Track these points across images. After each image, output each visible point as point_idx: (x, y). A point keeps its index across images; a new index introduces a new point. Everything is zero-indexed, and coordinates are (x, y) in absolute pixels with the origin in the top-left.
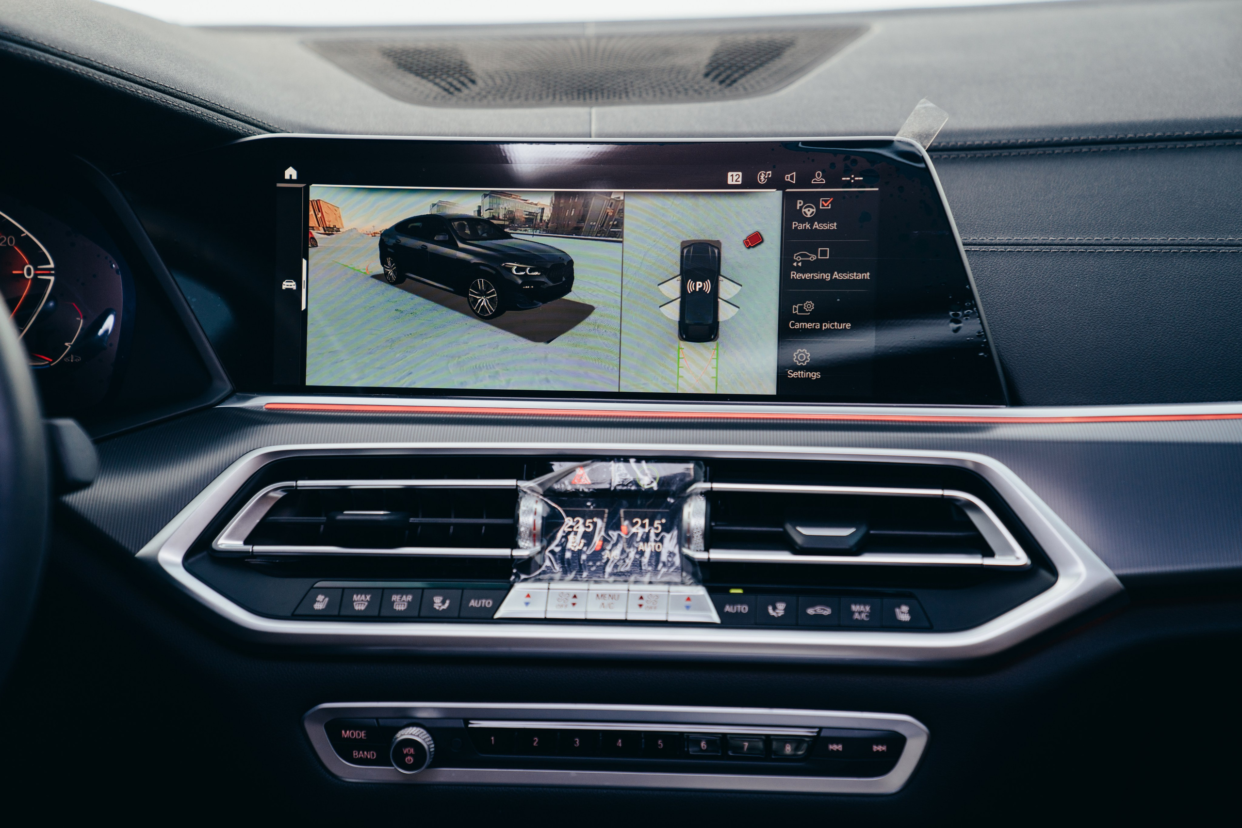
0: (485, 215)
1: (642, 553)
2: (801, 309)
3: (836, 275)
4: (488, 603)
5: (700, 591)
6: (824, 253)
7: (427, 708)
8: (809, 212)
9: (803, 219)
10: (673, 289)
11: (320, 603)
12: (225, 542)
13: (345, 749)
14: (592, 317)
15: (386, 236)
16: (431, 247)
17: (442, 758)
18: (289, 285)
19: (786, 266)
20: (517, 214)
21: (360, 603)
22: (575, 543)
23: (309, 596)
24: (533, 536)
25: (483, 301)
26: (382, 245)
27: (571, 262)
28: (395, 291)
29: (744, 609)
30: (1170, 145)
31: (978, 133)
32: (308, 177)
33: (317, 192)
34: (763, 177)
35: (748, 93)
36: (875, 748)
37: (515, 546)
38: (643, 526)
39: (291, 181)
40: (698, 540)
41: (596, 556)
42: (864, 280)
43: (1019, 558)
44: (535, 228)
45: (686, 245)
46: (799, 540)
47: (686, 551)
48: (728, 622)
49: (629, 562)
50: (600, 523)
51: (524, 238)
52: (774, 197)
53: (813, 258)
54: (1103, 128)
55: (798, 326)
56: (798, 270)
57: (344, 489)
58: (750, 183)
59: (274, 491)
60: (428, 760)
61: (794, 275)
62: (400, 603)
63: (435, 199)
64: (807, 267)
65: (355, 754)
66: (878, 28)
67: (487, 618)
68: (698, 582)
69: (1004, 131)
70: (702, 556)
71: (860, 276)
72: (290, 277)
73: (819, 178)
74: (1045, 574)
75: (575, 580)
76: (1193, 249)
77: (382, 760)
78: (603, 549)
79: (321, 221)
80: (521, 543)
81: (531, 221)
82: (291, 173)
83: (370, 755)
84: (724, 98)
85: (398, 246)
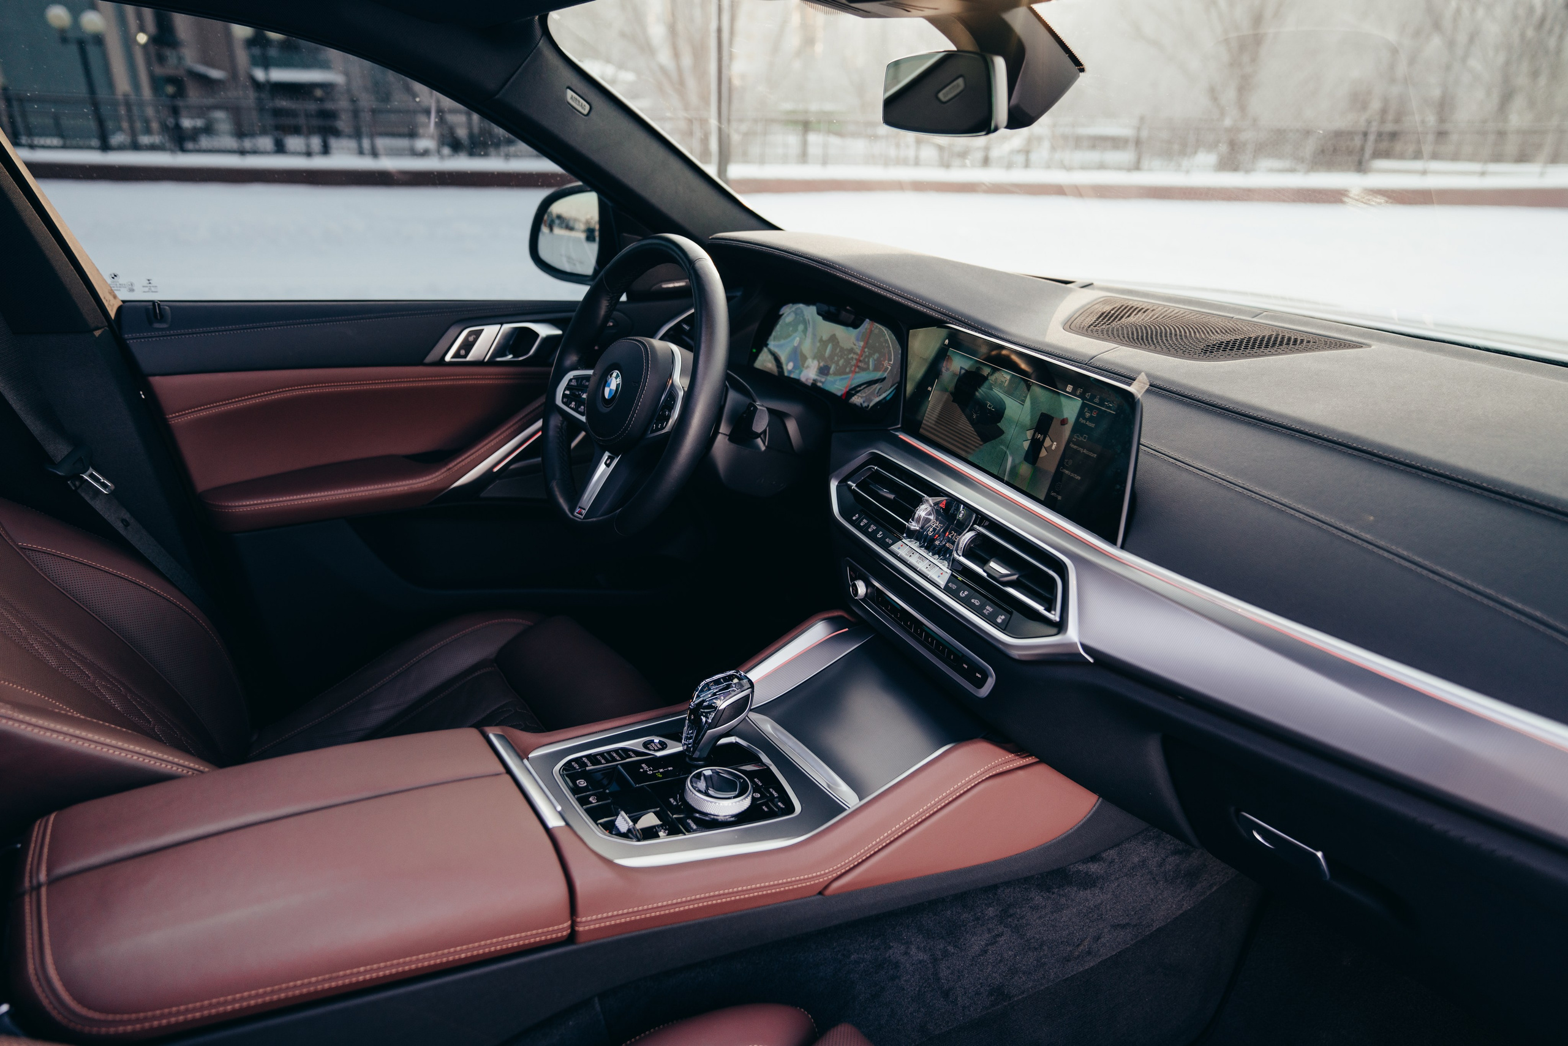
2: (1067, 463)
3: (1085, 451)
4: (890, 542)
5: (948, 573)
6: (1083, 437)
7: (869, 576)
8: (1088, 415)
9: (1084, 418)
10: (1029, 434)
11: (855, 518)
12: (852, 482)
14: (1003, 437)
15: (959, 374)
17: (865, 598)
18: (929, 389)
19: (1070, 438)
21: (863, 523)
22: (930, 531)
23: (855, 513)
25: (974, 416)
26: (957, 380)
27: (1006, 409)
28: (953, 403)
29: (955, 587)
32: (950, 345)
33: (950, 352)
34: (1078, 392)
36: (978, 674)
37: (911, 522)
38: (953, 536)
40: (961, 551)
41: (932, 540)
42: (1093, 458)
44: (1001, 389)
45: (1042, 413)
46: (989, 568)
47: (955, 552)
48: (947, 590)
49: (939, 548)
50: (943, 528)
51: (996, 392)
52: (1079, 403)
53: (1081, 439)
55: (1063, 470)
56: (1073, 443)
58: (1073, 393)
59: (871, 468)
62: (871, 528)
63: (978, 366)
64: (1076, 442)
67: (886, 547)
68: (950, 568)
70: (959, 557)
71: (1093, 455)
72: (931, 386)
73: (1096, 400)
74: (1059, 628)
75: (921, 548)
78: (936, 539)
79: (947, 365)
81: (1000, 386)
82: (947, 342)
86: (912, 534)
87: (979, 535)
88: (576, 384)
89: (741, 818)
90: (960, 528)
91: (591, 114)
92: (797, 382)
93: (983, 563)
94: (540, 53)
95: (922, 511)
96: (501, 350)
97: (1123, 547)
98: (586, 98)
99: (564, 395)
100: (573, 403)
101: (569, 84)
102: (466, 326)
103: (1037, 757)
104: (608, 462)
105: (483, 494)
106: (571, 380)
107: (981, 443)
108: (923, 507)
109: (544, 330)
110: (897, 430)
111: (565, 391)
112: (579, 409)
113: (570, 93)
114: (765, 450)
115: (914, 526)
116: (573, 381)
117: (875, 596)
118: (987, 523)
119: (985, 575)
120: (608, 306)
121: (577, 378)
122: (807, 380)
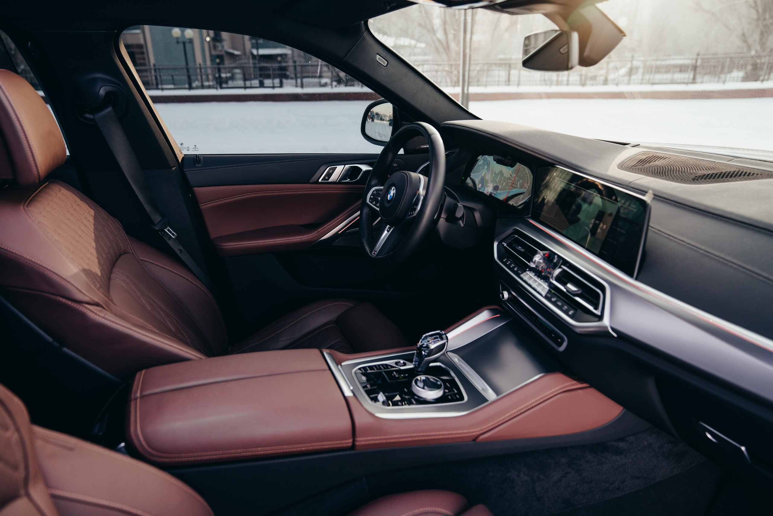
4: (521, 273)
5: (547, 289)
7: (510, 289)
10: (593, 221)
11: (505, 260)
12: (505, 243)
15: (560, 191)
19: (613, 223)
21: (508, 263)
25: (566, 212)
27: (581, 208)
29: (550, 296)
36: (559, 339)
37: (531, 263)
38: (551, 270)
40: (554, 278)
45: (600, 211)
46: (567, 287)
47: (551, 278)
50: (546, 267)
58: (616, 200)
59: (514, 236)
60: (505, 299)
61: (613, 226)
62: (512, 266)
64: (616, 225)
67: (518, 275)
68: (548, 286)
70: (553, 281)
74: (600, 318)
75: (534, 275)
86: (531, 269)
87: (564, 270)
88: (376, 193)
89: (438, 401)
90: (555, 267)
91: (388, 66)
92: (482, 193)
93: (564, 284)
94: (364, 38)
95: (537, 258)
96: (344, 177)
97: (637, 279)
98: (385, 58)
99: (370, 198)
100: (374, 202)
101: (378, 52)
102: (329, 165)
103: (589, 384)
104: (388, 230)
105: (333, 244)
106: (374, 191)
107: (569, 225)
108: (538, 256)
109: (364, 168)
110: (529, 218)
111: (371, 196)
112: (377, 205)
113: (378, 56)
114: (464, 226)
115: (533, 265)
116: (375, 191)
117: (512, 299)
118: (568, 265)
119: (565, 290)
120: (392, 156)
121: (376, 190)
122: (487, 192)
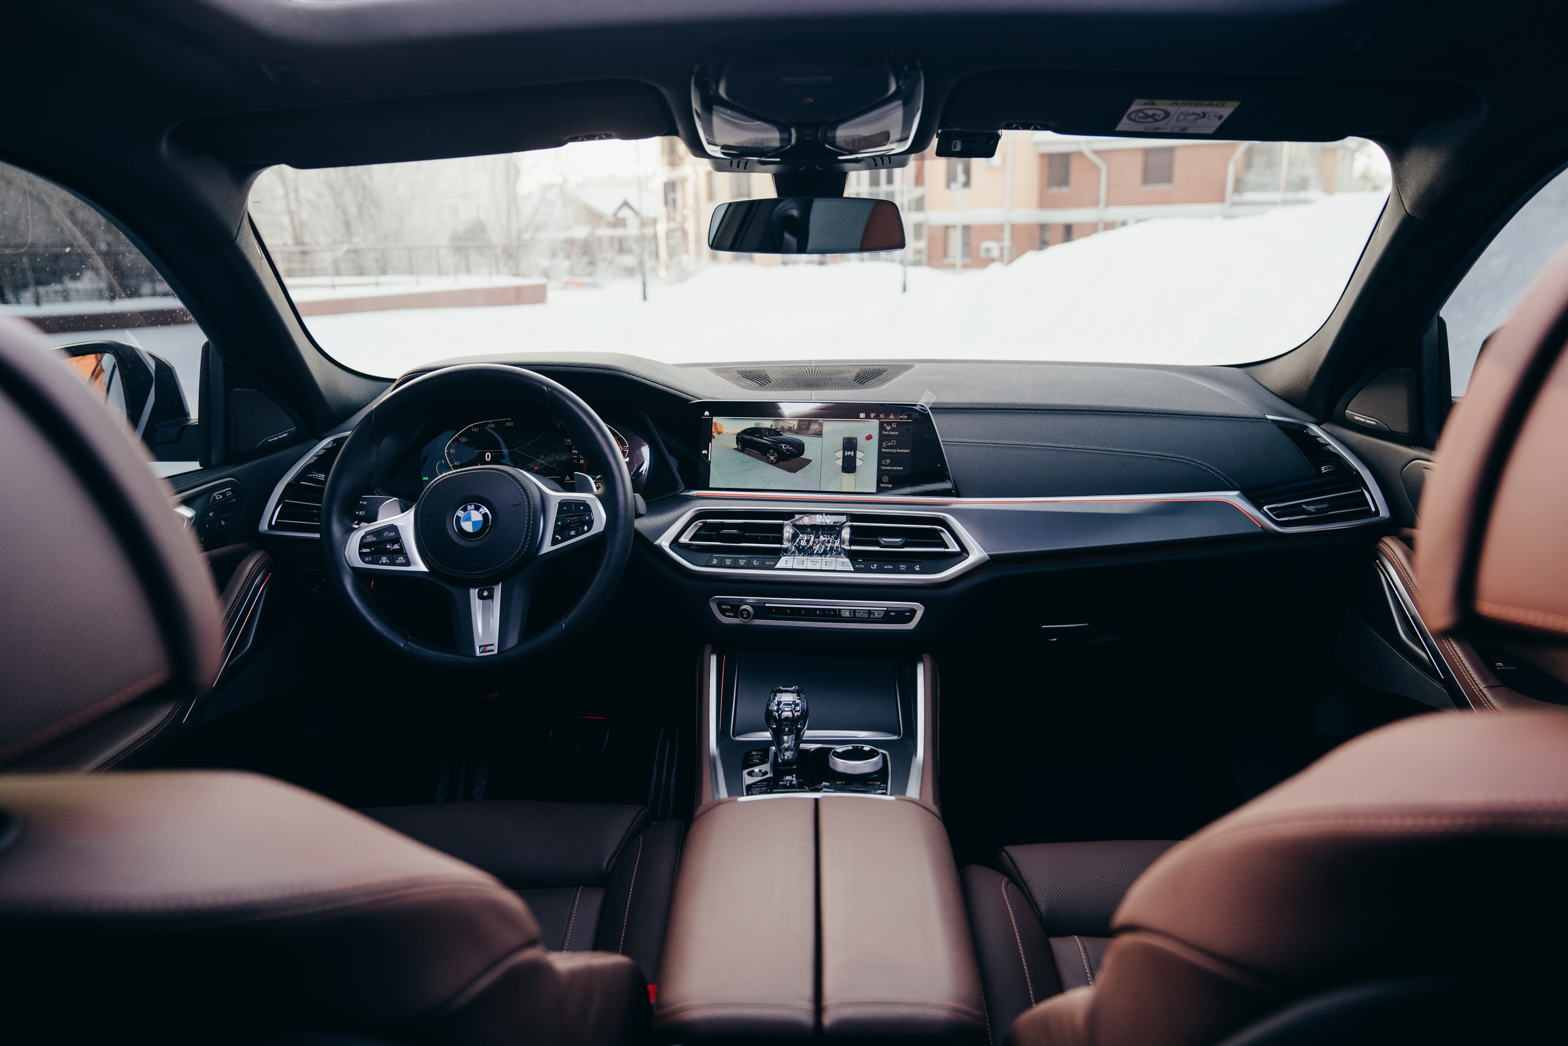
0: (774, 427)
1: (827, 547)
2: (885, 462)
3: (898, 450)
4: (772, 563)
5: (847, 560)
6: (893, 443)
7: (751, 599)
8: (888, 428)
9: (886, 431)
10: (840, 454)
11: (715, 562)
12: (684, 539)
13: (723, 612)
14: (811, 464)
15: (738, 434)
16: (754, 438)
17: (756, 617)
18: (704, 452)
19: (880, 446)
20: (785, 427)
21: (728, 562)
22: (803, 543)
23: (711, 559)
24: (788, 541)
25: (772, 458)
26: (737, 438)
27: (804, 444)
28: (741, 455)
29: (862, 566)
30: (1012, 411)
31: (949, 404)
32: (712, 415)
33: (715, 419)
34: (872, 415)
35: (869, 387)
36: (906, 614)
37: (782, 544)
38: (828, 537)
39: (707, 416)
40: (847, 543)
41: (811, 547)
42: (907, 452)
43: (957, 549)
44: (791, 432)
45: (845, 439)
46: (882, 543)
47: (842, 546)
48: (856, 571)
49: (822, 550)
50: (813, 537)
51: (787, 435)
52: (876, 422)
53: (890, 444)
54: (991, 404)
55: (884, 468)
56: (884, 448)
57: (722, 523)
58: (868, 417)
59: (699, 523)
60: (751, 617)
61: (883, 450)
62: (742, 562)
63: (756, 422)
64: (888, 447)
65: (726, 613)
66: (917, 366)
68: (848, 557)
69: (957, 403)
70: (849, 548)
71: (906, 451)
72: (705, 449)
73: (892, 417)
74: (965, 554)
75: (803, 555)
76: (1017, 446)
77: (736, 616)
78: (813, 545)
79: (716, 430)
80: (784, 543)
81: (790, 430)
82: (707, 413)
83: (732, 614)
84: (860, 388)
85: (742, 438)
86: (788, 551)
87: (858, 528)
90: (833, 530)
93: (874, 543)
99: (362, 555)
100: (384, 558)
104: (486, 593)
106: (363, 537)
110: (684, 490)
111: (360, 550)
112: (397, 562)
115: (787, 545)
116: (368, 537)
118: (853, 518)
119: (883, 549)
